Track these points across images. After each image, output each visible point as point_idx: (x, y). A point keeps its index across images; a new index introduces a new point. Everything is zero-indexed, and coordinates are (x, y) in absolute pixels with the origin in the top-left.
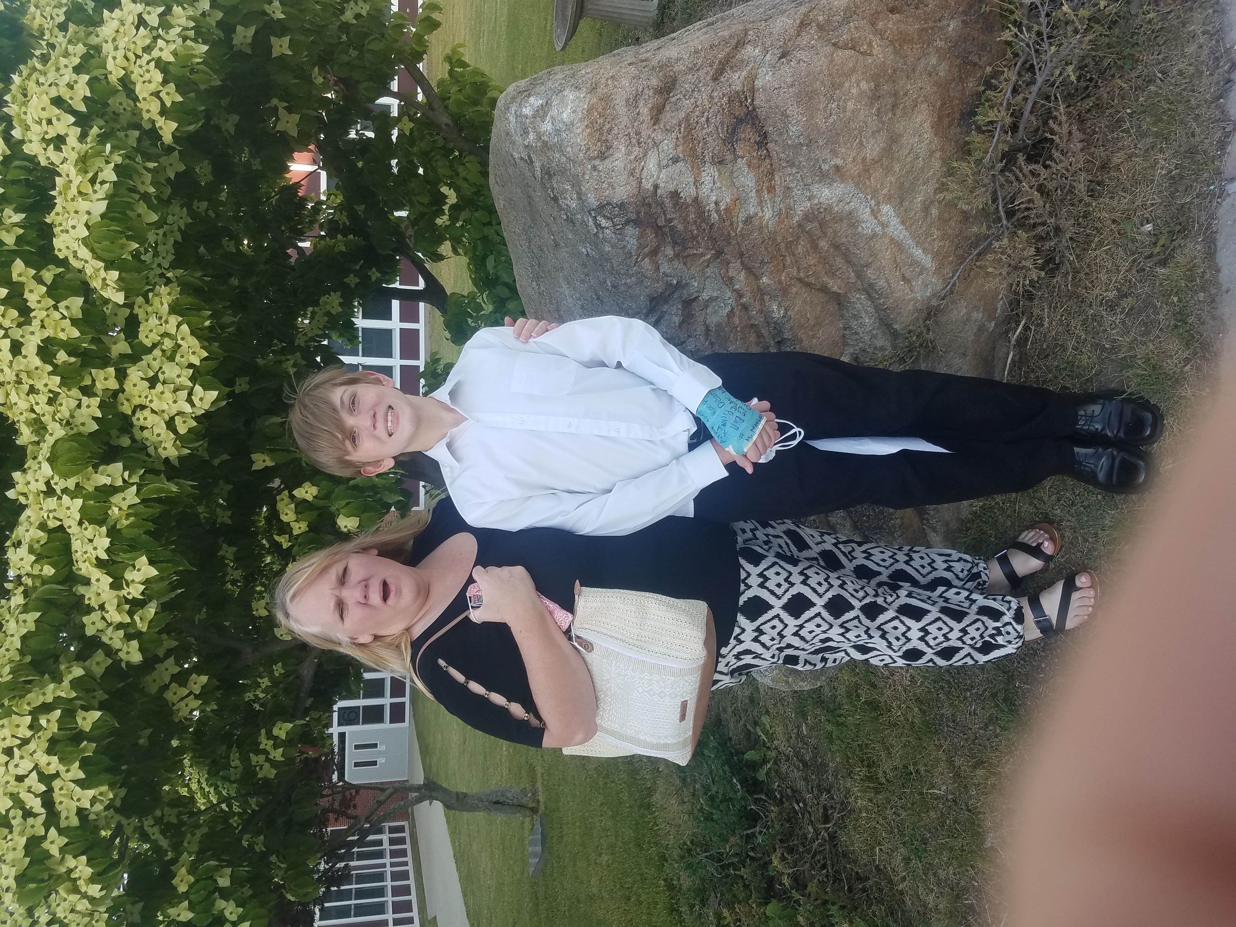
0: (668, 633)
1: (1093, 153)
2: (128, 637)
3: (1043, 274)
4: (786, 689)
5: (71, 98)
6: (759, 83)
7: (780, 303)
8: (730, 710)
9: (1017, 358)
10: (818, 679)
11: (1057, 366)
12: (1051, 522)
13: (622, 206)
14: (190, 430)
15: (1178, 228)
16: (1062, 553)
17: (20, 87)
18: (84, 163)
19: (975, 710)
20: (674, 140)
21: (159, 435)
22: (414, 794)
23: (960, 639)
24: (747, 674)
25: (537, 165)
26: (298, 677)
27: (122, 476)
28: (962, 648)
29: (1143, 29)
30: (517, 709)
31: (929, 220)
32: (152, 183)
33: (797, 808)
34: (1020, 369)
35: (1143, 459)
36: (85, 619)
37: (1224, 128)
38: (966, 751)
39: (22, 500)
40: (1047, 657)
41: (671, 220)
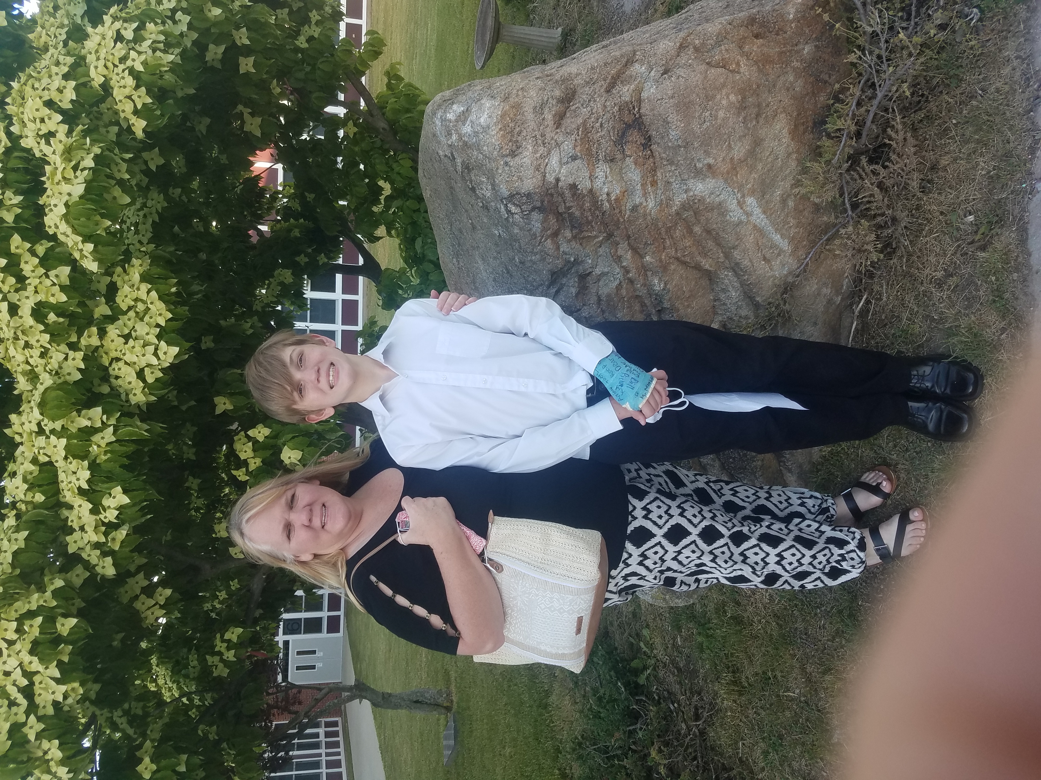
0: (568, 557)
1: (924, 156)
2: (104, 554)
3: (882, 256)
4: (663, 605)
5: (61, 101)
6: (644, 95)
7: (660, 278)
8: (616, 624)
9: (860, 327)
10: (691, 597)
11: (894, 334)
12: (888, 465)
13: (529, 195)
14: (157, 380)
15: (996, 219)
16: (898, 491)
17: (19, 91)
18: (69, 153)
19: (824, 625)
20: (573, 142)
21: (130, 383)
22: (347, 694)
23: (810, 564)
24: (632, 594)
25: (459, 161)
26: (249, 591)
27: (101, 418)
28: (814, 573)
29: (966, 54)
30: (436, 620)
31: (786, 210)
32: (127, 171)
33: (672, 707)
34: (862, 336)
35: (965, 412)
36: (68, 538)
37: (1034, 136)
38: (816, 659)
39: (18, 439)
40: (885, 579)
41: (570, 208)
